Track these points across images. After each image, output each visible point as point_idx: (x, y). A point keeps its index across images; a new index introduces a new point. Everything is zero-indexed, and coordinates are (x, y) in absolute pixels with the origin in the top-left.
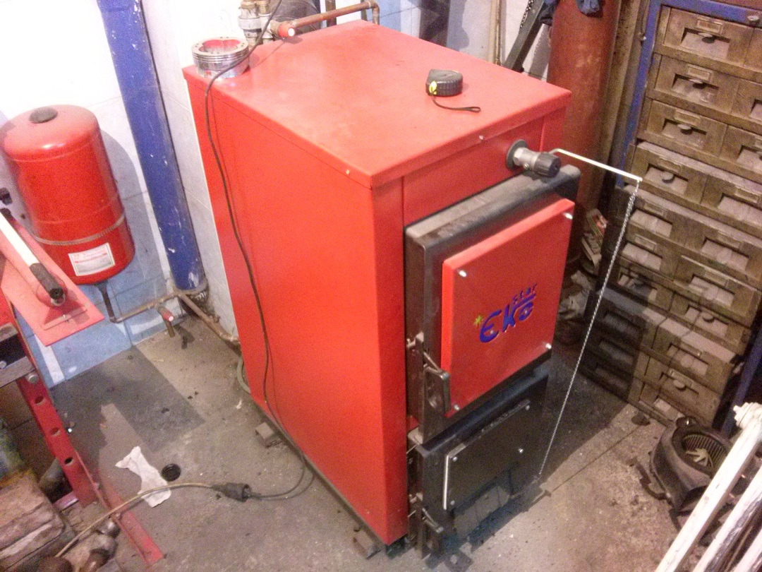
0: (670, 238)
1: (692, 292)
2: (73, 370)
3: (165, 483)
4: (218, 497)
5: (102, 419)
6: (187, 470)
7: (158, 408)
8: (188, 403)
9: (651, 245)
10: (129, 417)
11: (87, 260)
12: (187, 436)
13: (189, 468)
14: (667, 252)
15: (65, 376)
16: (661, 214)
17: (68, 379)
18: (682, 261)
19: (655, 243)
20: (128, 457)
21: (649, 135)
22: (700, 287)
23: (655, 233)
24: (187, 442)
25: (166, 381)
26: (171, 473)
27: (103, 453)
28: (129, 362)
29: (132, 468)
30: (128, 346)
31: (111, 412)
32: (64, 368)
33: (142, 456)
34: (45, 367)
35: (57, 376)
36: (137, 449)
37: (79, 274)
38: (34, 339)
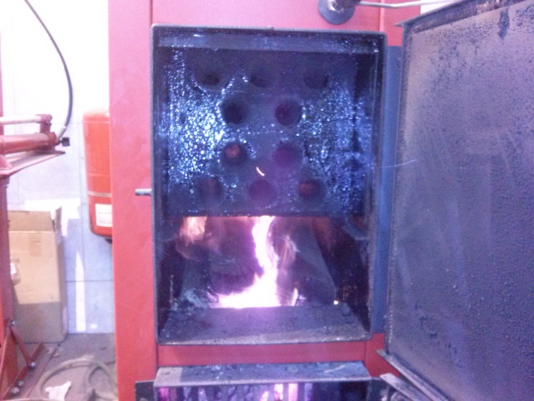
2: (94, 327)
11: (106, 213)
15: (87, 329)
17: (89, 332)
20: (59, 387)
29: (52, 394)
32: (88, 321)
33: (66, 390)
34: (74, 313)
35: (81, 325)
36: (68, 384)
37: (98, 224)
38: (75, 285)
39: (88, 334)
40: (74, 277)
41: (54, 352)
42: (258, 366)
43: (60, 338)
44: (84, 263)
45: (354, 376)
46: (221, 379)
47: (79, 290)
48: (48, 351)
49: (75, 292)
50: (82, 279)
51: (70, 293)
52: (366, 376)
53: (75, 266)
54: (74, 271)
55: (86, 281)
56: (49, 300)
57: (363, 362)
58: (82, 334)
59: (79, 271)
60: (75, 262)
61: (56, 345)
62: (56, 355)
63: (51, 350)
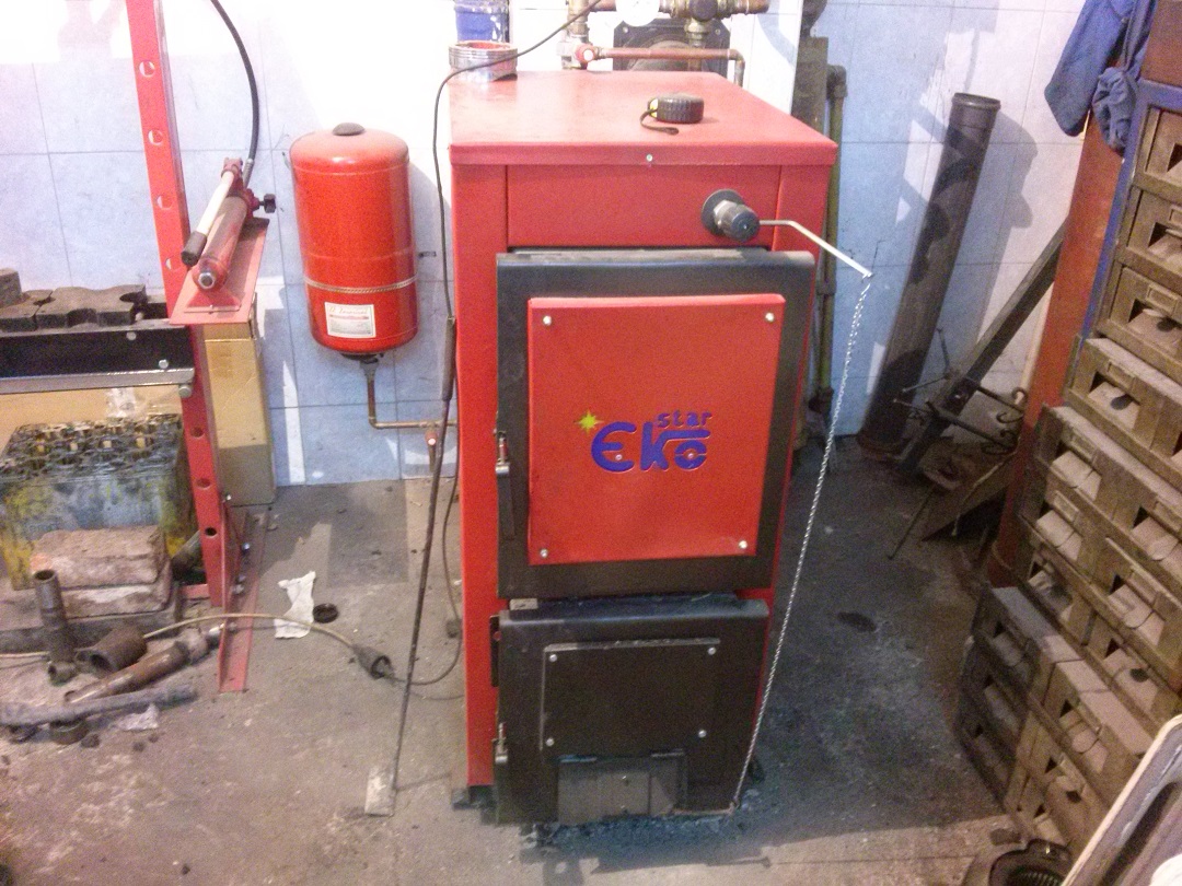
0: (1095, 502)
1: (1111, 608)
2: (318, 475)
3: (310, 619)
4: (352, 661)
5: (307, 534)
6: (346, 619)
7: (372, 548)
8: (407, 555)
9: (1072, 512)
10: (334, 544)
11: (344, 318)
12: (376, 587)
13: (349, 618)
14: (1090, 528)
15: (307, 479)
16: (1089, 456)
17: (309, 483)
18: (1107, 549)
19: (1076, 509)
20: (298, 580)
21: (1113, 326)
22: (1124, 602)
23: (1077, 490)
24: (370, 593)
25: (405, 525)
26: (324, 613)
27: (279, 565)
28: (384, 493)
29: (292, 592)
30: (396, 477)
31: (322, 533)
32: (308, 467)
33: (311, 584)
34: (285, 455)
35: (297, 474)
36: (312, 575)
37: (330, 333)
38: (284, 413)
39: (310, 487)
40: (282, 401)
41: (268, 519)
43: (272, 496)
44: (296, 381)
47: (292, 418)
48: (257, 520)
49: (284, 424)
50: (295, 404)
51: (276, 425)
53: (283, 385)
54: (280, 392)
55: (301, 407)
56: (249, 442)
58: (300, 486)
59: (290, 393)
60: (282, 379)
61: (266, 508)
62: (273, 526)
63: (262, 517)
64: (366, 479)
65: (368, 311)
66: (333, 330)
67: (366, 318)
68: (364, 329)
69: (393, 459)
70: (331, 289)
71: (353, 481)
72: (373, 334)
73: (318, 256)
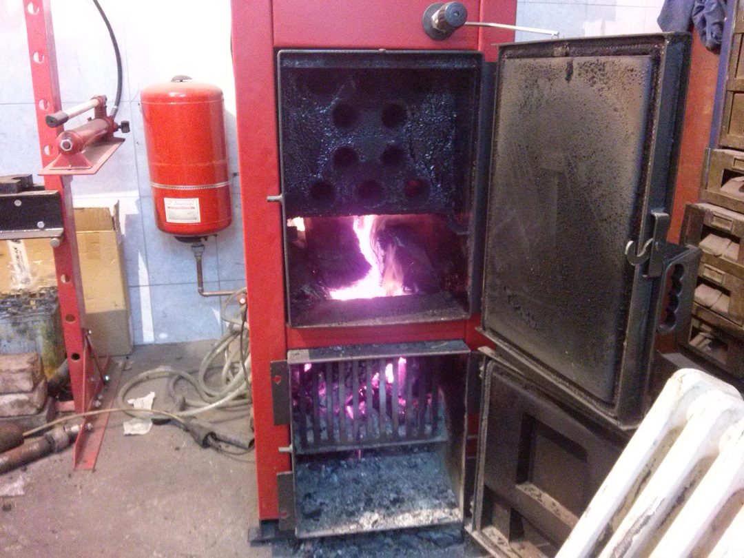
0: (737, 261)
2: (163, 337)
3: (149, 423)
9: (719, 276)
11: (177, 208)
14: (735, 284)
15: (155, 340)
17: (157, 343)
19: (723, 272)
20: (142, 399)
21: (732, 139)
29: (137, 406)
30: (219, 336)
32: (156, 330)
33: (152, 401)
34: (140, 322)
35: (148, 336)
36: (152, 395)
37: (168, 220)
38: (139, 290)
39: (157, 345)
40: (138, 281)
41: (125, 365)
42: (374, 345)
43: (129, 350)
44: (147, 266)
45: (456, 350)
46: (344, 356)
47: (145, 293)
48: (117, 364)
49: (139, 298)
50: (147, 283)
51: (133, 300)
52: (467, 349)
53: (138, 268)
54: (137, 274)
55: (151, 285)
56: (113, 308)
57: (464, 340)
58: (151, 345)
59: (143, 275)
60: (137, 264)
61: (125, 357)
62: (128, 368)
63: (121, 364)
64: (197, 338)
65: (195, 203)
66: (170, 218)
67: (194, 208)
68: (190, 216)
69: (217, 323)
70: (169, 187)
71: (188, 341)
72: (199, 220)
73: (159, 164)
